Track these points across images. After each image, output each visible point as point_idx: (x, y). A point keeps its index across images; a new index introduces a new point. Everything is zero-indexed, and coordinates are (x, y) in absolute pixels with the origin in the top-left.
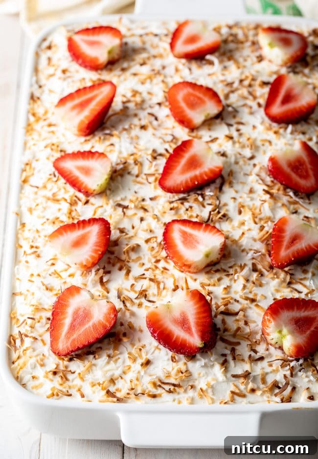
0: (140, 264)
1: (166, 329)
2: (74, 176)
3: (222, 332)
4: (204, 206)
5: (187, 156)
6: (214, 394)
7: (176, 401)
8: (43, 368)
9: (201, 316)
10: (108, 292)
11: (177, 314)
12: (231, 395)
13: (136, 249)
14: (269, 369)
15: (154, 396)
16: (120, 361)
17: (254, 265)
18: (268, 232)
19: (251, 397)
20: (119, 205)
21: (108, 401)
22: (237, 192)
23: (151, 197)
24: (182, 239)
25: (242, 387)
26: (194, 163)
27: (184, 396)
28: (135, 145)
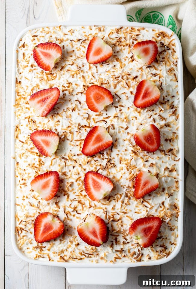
0: (74, 192)
1: (86, 236)
2: (41, 146)
3: (111, 232)
4: (103, 160)
5: (95, 135)
6: (107, 259)
7: (91, 261)
8: (32, 245)
9: (102, 230)
10: (59, 208)
11: (91, 229)
12: (115, 259)
13: (71, 185)
14: (131, 247)
15: (81, 259)
16: (66, 243)
17: (126, 194)
18: (133, 174)
19: (123, 259)
20: (63, 158)
21: (61, 261)
22: (119, 151)
23: (78, 153)
24: (93, 184)
25: (120, 255)
26: (99, 139)
27: (94, 258)
28: (70, 121)
